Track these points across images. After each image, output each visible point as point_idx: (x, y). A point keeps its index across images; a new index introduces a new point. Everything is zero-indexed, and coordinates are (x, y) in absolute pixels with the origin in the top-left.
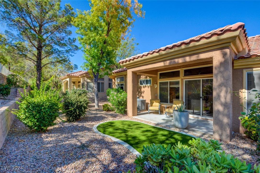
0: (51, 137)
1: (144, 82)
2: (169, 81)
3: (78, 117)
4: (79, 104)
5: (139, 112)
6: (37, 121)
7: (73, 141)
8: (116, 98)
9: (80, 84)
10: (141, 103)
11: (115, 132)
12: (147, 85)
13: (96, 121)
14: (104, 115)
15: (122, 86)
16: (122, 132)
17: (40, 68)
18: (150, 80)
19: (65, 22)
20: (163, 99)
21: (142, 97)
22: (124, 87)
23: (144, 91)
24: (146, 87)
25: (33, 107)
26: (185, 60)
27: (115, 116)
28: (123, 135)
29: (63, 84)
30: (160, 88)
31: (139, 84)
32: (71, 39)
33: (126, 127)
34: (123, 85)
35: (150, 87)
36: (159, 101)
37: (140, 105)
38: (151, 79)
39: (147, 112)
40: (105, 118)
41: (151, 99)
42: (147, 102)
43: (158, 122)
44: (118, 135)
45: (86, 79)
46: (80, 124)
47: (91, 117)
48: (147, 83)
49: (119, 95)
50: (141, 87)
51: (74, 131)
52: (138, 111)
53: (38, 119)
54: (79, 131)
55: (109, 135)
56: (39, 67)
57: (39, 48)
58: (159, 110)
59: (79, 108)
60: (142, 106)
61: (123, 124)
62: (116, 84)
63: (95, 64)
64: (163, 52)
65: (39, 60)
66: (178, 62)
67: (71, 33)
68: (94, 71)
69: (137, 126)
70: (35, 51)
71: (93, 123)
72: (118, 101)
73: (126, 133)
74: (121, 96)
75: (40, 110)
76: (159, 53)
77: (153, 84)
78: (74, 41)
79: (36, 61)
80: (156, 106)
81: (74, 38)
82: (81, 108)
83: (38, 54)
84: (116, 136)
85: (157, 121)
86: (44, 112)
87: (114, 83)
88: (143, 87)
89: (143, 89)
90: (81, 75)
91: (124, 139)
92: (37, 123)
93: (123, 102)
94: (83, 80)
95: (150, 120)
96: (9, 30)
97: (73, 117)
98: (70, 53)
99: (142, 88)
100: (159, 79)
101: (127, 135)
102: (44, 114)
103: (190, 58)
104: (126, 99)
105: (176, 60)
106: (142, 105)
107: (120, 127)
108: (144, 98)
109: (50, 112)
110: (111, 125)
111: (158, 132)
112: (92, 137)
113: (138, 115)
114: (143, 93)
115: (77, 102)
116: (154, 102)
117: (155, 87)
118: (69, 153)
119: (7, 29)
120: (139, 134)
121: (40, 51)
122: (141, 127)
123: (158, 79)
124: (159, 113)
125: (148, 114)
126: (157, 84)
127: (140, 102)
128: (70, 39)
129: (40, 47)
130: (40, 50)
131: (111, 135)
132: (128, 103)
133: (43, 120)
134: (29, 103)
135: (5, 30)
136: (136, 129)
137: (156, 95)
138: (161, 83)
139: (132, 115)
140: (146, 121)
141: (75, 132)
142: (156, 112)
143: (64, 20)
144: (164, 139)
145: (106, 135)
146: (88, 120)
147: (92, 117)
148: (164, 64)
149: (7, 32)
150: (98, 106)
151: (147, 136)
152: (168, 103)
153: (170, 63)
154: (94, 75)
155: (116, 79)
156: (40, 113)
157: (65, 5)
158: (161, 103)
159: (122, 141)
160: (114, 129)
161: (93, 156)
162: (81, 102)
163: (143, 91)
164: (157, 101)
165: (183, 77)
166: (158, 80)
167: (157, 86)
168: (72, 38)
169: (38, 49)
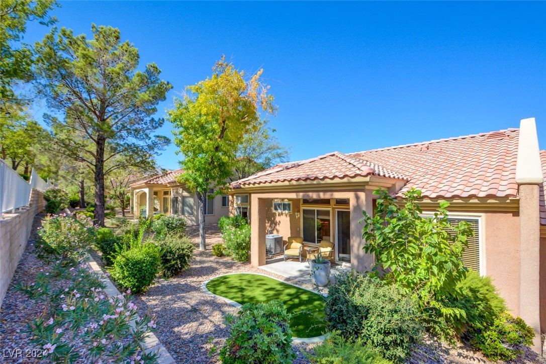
0: (154, 300)
1: (279, 207)
2: (316, 209)
3: (179, 270)
4: (181, 252)
5: (271, 258)
6: (137, 282)
7: (180, 304)
8: (234, 238)
9: (166, 196)
10: (275, 243)
11: (228, 291)
12: (284, 212)
13: (204, 276)
14: (214, 265)
15: (245, 211)
16: (238, 291)
17: (101, 177)
18: (289, 204)
19: (149, 100)
20: (308, 237)
21: (277, 230)
22: (248, 213)
23: (280, 222)
24: (282, 214)
25: (133, 265)
26: (319, 196)
27: (229, 266)
28: (239, 295)
29: (134, 196)
30: (304, 218)
31: (273, 208)
32: (155, 121)
33: (244, 284)
34: (247, 208)
35: (288, 216)
36: (302, 240)
37: (273, 246)
38: (291, 202)
39: (282, 257)
40: (216, 269)
41: (290, 236)
42: (284, 239)
43: (290, 276)
44: (232, 295)
45: (180, 190)
46: (182, 281)
47: (196, 269)
48: (284, 209)
49: (239, 232)
50: (275, 213)
51: (178, 291)
52: (268, 256)
53: (139, 278)
54: (183, 291)
55: (221, 296)
56: (100, 175)
57: (100, 142)
58: (300, 256)
59: (180, 258)
60: (275, 247)
61: (240, 279)
62: (235, 206)
63: (201, 180)
65: (99, 163)
66: (312, 196)
67: (157, 111)
68: (198, 190)
69: (260, 282)
70: (93, 148)
71: (200, 279)
72: (237, 242)
73: (243, 292)
74: (241, 234)
75: (142, 267)
77: (294, 212)
78: (161, 123)
79: (95, 164)
80: (296, 248)
81: (161, 119)
82: (184, 258)
83: (97, 152)
84: (231, 297)
85: (290, 274)
86: (146, 270)
87: (232, 202)
88: (279, 215)
89: (278, 219)
90: (172, 182)
91: (240, 300)
92: (137, 284)
93: (244, 244)
94: (175, 192)
95: (283, 272)
96: (49, 113)
97: (172, 271)
98: (156, 150)
99: (276, 215)
101: (243, 295)
102: (145, 272)
103: (324, 194)
104: (250, 238)
105: (310, 194)
106: (275, 245)
107: (236, 285)
108: (280, 233)
109: (151, 270)
110: (223, 281)
111: (283, 290)
112: (202, 298)
113: (267, 263)
114: (279, 224)
115: (178, 249)
116: (293, 241)
117: (297, 217)
118: (182, 317)
119: (46, 112)
120: (260, 294)
121: (101, 146)
122: (265, 284)
123: (301, 204)
124: (300, 260)
125: (284, 262)
126: (299, 211)
127: (272, 241)
128: (153, 120)
129: (102, 140)
130: (101, 144)
131: (222, 295)
132: (252, 245)
133: (143, 279)
134: (128, 260)
135: (43, 114)
136: (258, 287)
137: (298, 230)
138: (305, 210)
139: (258, 264)
140: (277, 273)
141: (179, 293)
142: (295, 259)
143: (147, 96)
144: (288, 300)
145: (217, 296)
146: (193, 274)
147: (198, 268)
148: (297, 195)
149: (46, 116)
150: (205, 245)
151: (268, 296)
152: (315, 242)
153: (304, 196)
154: (199, 196)
155: (235, 197)
156: (140, 271)
157: (147, 66)
158: (304, 242)
159: (236, 303)
160: (228, 287)
161: (206, 318)
162: (183, 250)
163: (278, 221)
164: (298, 240)
165: (335, 205)
166: (301, 206)
167: (300, 216)
168: (156, 119)
169: (98, 143)
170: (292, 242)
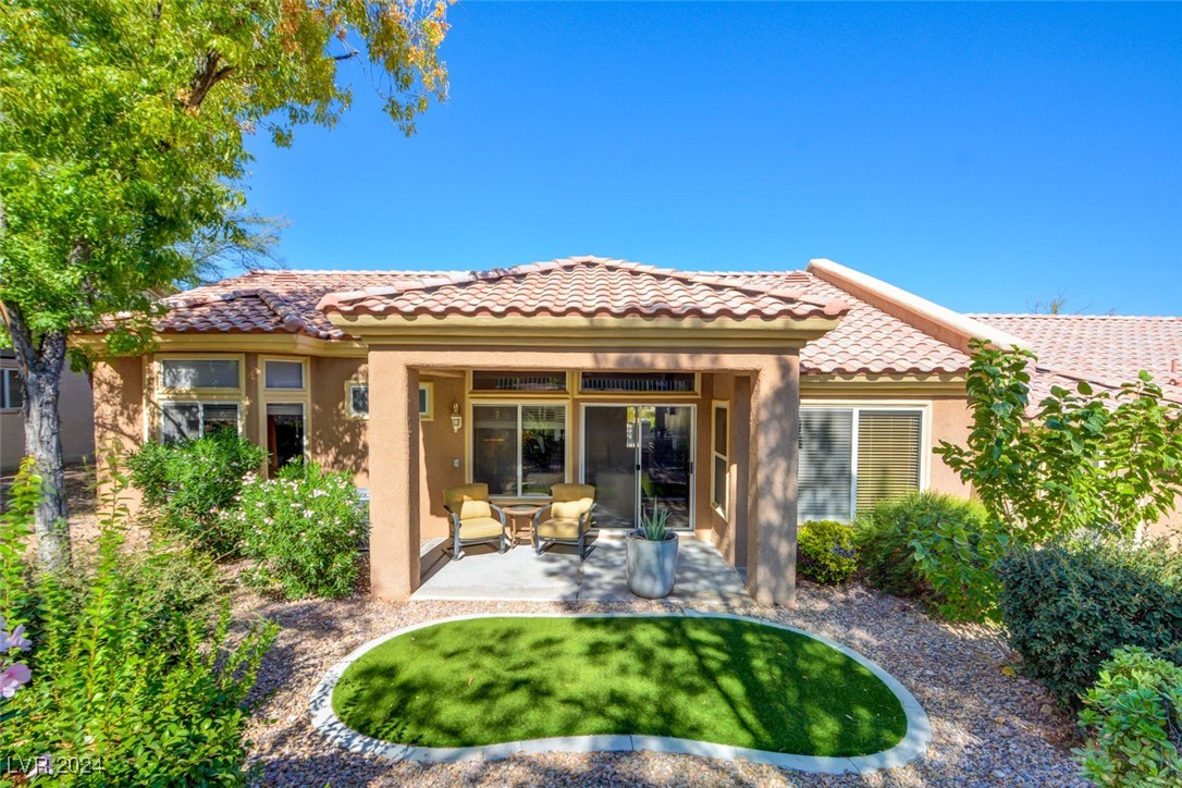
2: (520, 404)
30: (477, 430)
31: (349, 406)
36: (486, 491)
38: (427, 386)
50: (358, 423)
62: (161, 403)
64: (610, 321)
76: (591, 321)
80: (477, 514)
100: (471, 393)
117: (456, 428)
123: (467, 391)
124: (503, 546)
126: (461, 412)
137: (457, 465)
138: (480, 408)
152: (516, 493)
164: (476, 492)
165: (580, 393)
166: (467, 396)
167: (463, 426)
170: (462, 502)
